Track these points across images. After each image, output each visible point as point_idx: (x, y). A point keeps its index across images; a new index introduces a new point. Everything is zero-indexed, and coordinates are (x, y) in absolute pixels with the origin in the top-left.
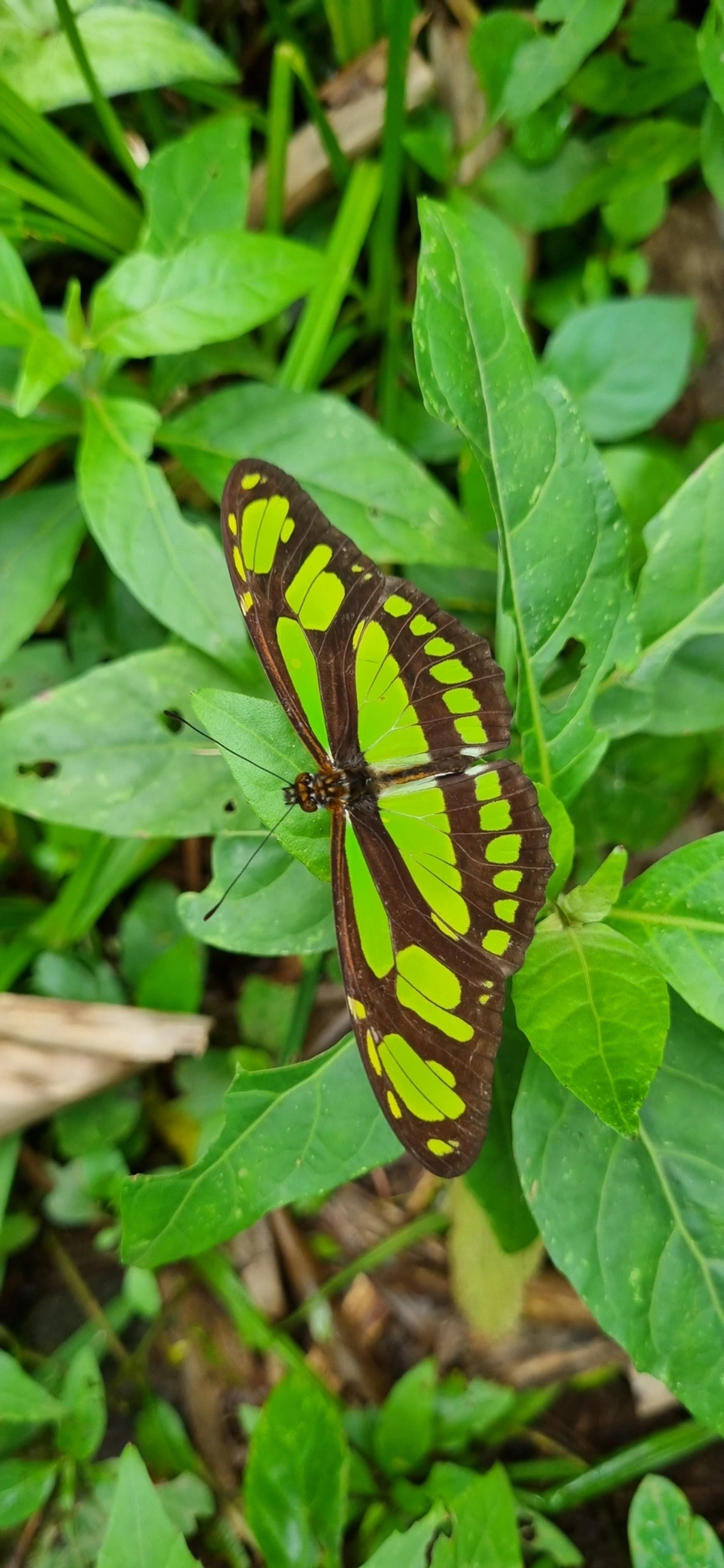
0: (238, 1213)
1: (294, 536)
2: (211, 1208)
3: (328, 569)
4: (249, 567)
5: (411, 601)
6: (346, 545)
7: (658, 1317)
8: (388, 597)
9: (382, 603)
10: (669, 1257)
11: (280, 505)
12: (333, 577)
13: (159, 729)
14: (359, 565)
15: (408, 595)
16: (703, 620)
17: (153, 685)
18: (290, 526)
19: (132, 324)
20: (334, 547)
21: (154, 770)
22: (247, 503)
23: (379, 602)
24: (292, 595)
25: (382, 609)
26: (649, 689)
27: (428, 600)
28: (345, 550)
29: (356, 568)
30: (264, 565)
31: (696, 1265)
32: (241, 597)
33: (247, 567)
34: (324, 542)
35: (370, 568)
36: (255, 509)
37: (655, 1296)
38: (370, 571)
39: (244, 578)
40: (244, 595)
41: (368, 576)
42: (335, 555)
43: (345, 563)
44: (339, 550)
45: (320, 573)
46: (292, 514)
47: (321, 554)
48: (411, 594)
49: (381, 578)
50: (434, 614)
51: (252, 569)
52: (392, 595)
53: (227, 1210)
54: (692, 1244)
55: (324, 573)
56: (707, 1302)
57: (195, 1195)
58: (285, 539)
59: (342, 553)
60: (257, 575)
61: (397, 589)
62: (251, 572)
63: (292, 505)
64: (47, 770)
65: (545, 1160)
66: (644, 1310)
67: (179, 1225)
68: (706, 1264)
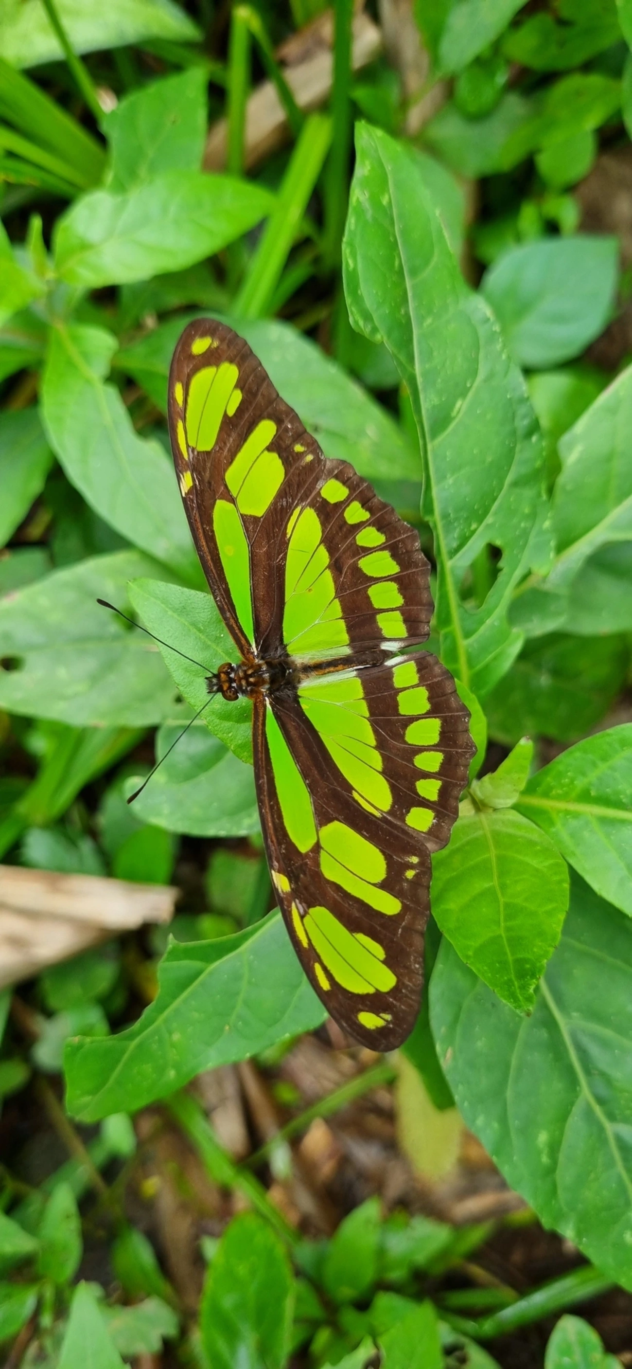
0: (172, 1073)
1: (241, 410)
2: (148, 1068)
3: (269, 449)
4: (192, 444)
5: (349, 487)
6: (291, 422)
7: (565, 1176)
8: (327, 482)
9: (319, 488)
10: (575, 1120)
11: (229, 372)
12: (274, 456)
14: (302, 445)
15: (346, 479)
16: (615, 527)
18: (237, 397)
19: (91, 256)
20: (279, 422)
22: (196, 370)
23: (317, 487)
24: (232, 476)
25: (319, 493)
26: (564, 591)
27: (365, 485)
28: (289, 426)
29: (299, 448)
30: (207, 442)
31: (601, 1129)
32: (182, 476)
33: (190, 444)
34: (270, 417)
35: (311, 449)
36: (203, 378)
37: (561, 1158)
38: (312, 452)
39: (186, 456)
40: (185, 474)
41: (309, 458)
42: (279, 433)
43: (288, 442)
44: (283, 426)
45: (262, 452)
46: (241, 385)
47: (266, 430)
48: (349, 479)
49: (322, 460)
50: (369, 500)
51: (194, 446)
52: (330, 479)
53: (161, 1070)
54: (598, 1110)
55: (266, 452)
56: (611, 1163)
57: (132, 1057)
58: (231, 412)
59: (286, 430)
60: (198, 453)
61: (336, 472)
62: (193, 450)
63: (241, 374)
65: (459, 1029)
66: (551, 1170)
68: (610, 1128)
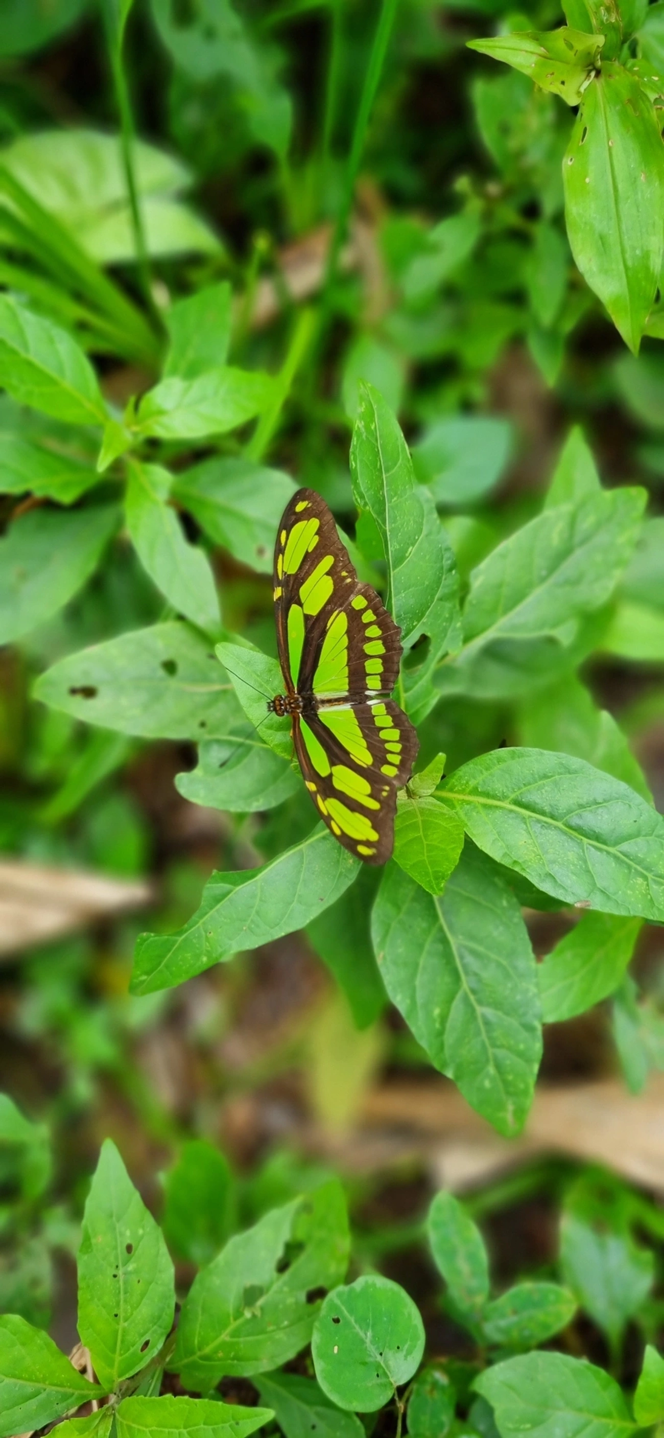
0: (205, 959)
2: (188, 955)
7: (449, 1039)
10: (457, 1003)
13: (161, 673)
16: (502, 629)
17: (160, 644)
19: (164, 419)
21: (157, 696)
26: (466, 668)
31: (473, 1011)
37: (448, 1025)
53: (197, 957)
54: (472, 998)
56: (478, 1033)
57: (179, 948)
64: (89, 692)
66: (441, 1033)
67: (167, 967)
68: (479, 1010)
